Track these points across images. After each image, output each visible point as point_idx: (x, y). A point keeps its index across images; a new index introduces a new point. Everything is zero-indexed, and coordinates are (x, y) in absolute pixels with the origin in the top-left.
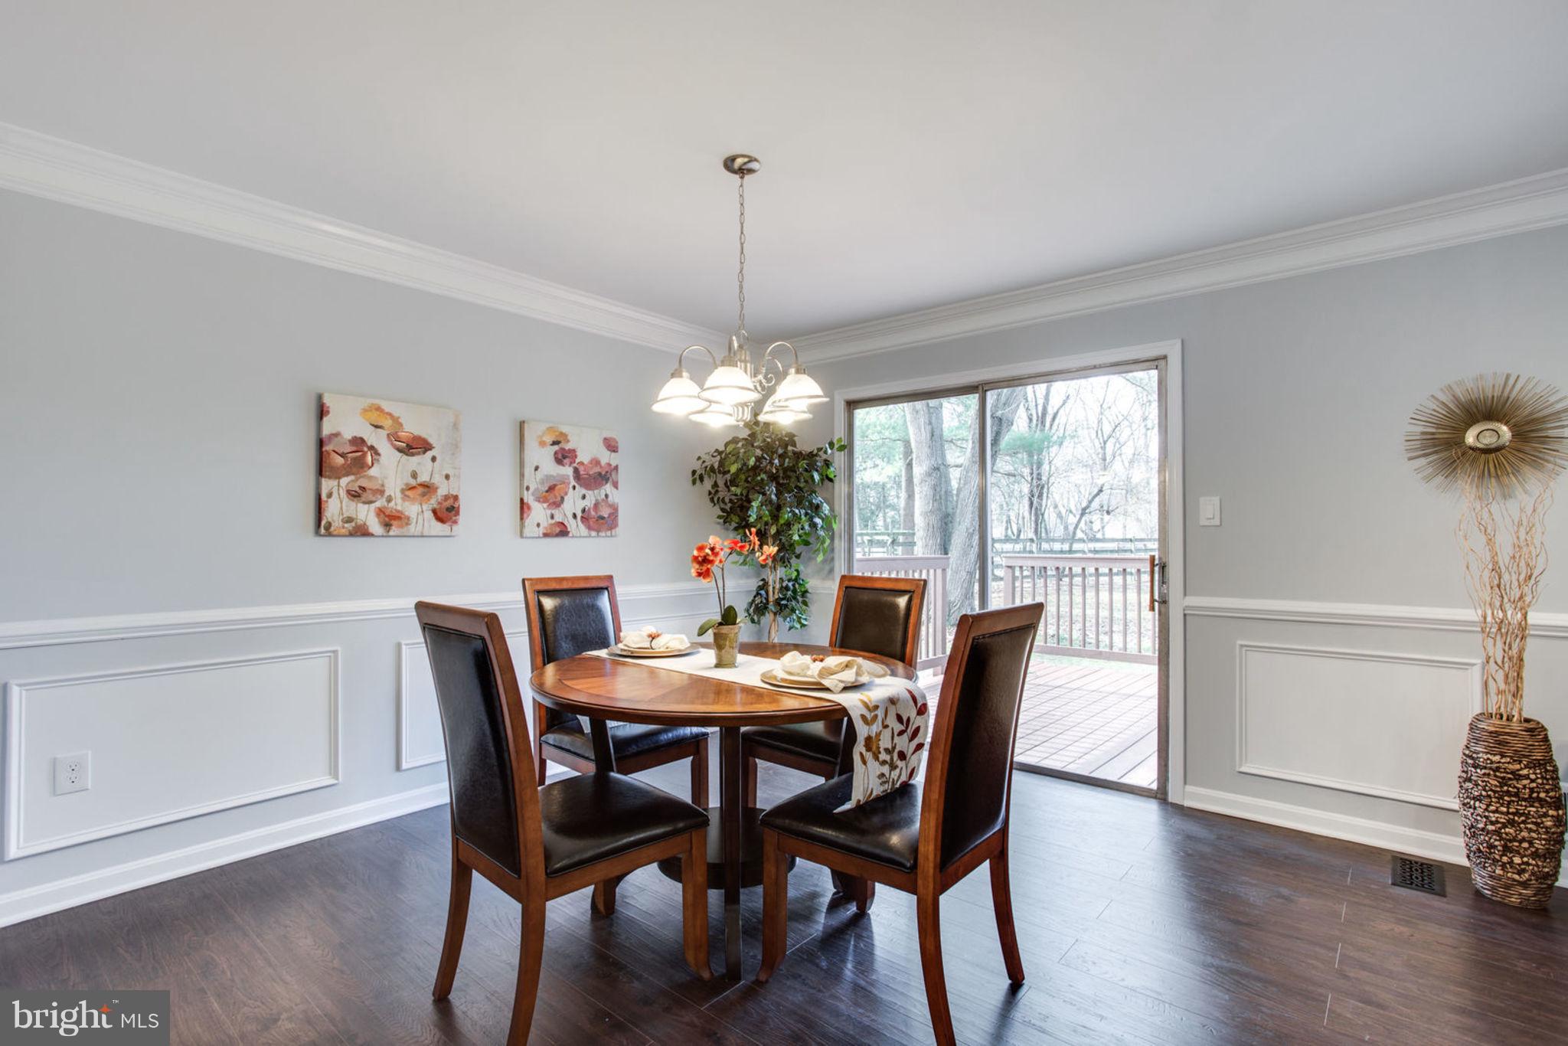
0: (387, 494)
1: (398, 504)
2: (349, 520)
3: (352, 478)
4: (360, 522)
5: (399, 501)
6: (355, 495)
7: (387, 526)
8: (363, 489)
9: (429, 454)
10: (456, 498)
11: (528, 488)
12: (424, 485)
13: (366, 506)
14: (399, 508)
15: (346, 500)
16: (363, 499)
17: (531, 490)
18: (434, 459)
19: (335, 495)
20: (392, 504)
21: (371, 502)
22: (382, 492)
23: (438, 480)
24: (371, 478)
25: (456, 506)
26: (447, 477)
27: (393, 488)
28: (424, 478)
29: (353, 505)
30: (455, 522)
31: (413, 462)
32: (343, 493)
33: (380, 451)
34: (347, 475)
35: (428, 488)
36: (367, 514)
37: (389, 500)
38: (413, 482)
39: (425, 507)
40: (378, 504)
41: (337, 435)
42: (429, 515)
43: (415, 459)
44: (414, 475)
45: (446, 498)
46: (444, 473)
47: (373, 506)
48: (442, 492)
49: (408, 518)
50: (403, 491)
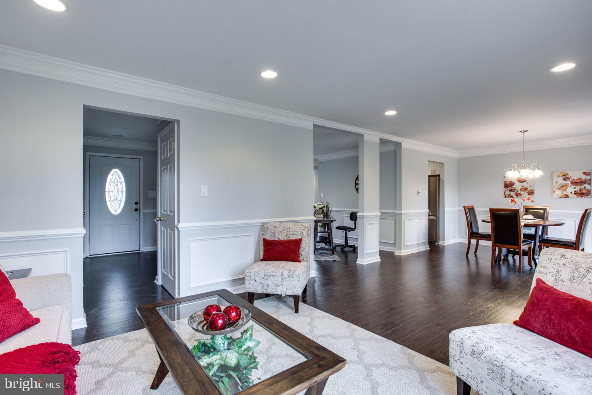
0: (517, 190)
1: (519, 192)
2: (510, 195)
3: (510, 188)
4: (512, 195)
5: (520, 192)
6: (510, 191)
7: (517, 196)
8: (512, 190)
9: (526, 182)
10: (533, 190)
11: (554, 187)
12: (525, 188)
13: (513, 193)
14: (519, 193)
15: (509, 191)
16: (512, 191)
17: (555, 187)
18: (527, 183)
19: (507, 191)
20: (518, 192)
21: (513, 192)
22: (516, 190)
23: (528, 187)
24: (514, 188)
25: (533, 191)
26: (531, 186)
27: (518, 189)
28: (525, 187)
29: (510, 192)
30: (533, 195)
31: (522, 184)
32: (508, 191)
33: (515, 183)
34: (509, 187)
35: (526, 189)
36: (513, 194)
37: (518, 191)
38: (523, 188)
39: (525, 192)
40: (515, 192)
41: (507, 181)
42: (526, 194)
43: (523, 183)
44: (523, 186)
45: (531, 190)
46: (530, 185)
47: (514, 192)
48: (529, 189)
49: (521, 194)
50: (520, 189)
